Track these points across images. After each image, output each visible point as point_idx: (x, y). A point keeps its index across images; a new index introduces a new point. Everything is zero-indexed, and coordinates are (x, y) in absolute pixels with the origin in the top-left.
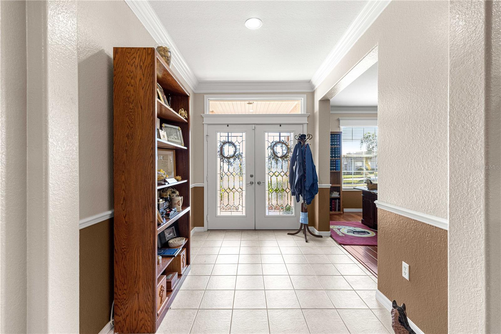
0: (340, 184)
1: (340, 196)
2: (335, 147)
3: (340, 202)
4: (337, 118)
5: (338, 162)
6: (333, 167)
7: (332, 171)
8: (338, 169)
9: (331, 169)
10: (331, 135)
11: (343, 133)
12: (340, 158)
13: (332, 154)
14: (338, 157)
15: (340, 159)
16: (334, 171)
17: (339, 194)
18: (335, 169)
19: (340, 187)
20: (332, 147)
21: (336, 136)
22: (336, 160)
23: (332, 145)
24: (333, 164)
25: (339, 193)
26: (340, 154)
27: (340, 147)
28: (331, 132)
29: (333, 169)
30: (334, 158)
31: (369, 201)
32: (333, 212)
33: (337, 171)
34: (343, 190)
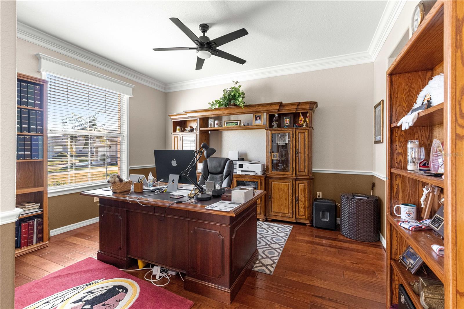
0: (42, 186)
1: (42, 211)
2: (29, 110)
3: (43, 222)
4: (36, 53)
5: (37, 140)
6: (24, 151)
7: (22, 160)
8: (37, 156)
9: (18, 157)
10: (19, 80)
11: (49, 83)
12: (42, 132)
13: (20, 123)
14: (36, 130)
15: (43, 136)
16: (28, 160)
17: (41, 207)
18: (31, 156)
19: (42, 192)
20: (21, 109)
21: (31, 85)
22: (31, 136)
23: (20, 103)
24: (24, 145)
25: (39, 204)
26: (42, 125)
27: (42, 112)
28: (19, 75)
29: (24, 156)
30: (25, 133)
31: (117, 216)
32: (25, 249)
33: (34, 160)
34: (49, 196)
